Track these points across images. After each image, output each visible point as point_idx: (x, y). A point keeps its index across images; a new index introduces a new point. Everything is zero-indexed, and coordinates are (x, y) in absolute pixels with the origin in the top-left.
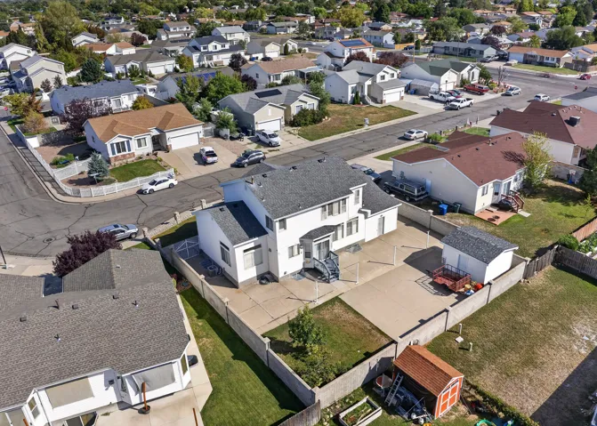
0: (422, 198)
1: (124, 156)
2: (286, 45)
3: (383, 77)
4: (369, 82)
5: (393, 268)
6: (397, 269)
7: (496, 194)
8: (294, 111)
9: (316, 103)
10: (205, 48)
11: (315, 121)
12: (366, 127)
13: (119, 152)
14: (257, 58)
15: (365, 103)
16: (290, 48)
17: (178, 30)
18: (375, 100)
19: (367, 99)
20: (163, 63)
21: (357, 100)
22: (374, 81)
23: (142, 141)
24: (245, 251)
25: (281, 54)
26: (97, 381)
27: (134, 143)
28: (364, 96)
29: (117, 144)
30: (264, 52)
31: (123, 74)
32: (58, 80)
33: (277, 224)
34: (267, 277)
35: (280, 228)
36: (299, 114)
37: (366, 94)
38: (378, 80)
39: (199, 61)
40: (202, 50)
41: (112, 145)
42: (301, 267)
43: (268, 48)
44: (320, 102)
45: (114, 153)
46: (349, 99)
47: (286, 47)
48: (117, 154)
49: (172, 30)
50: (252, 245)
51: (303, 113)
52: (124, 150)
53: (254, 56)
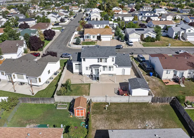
0: (149, 69)
1: (88, 39)
2: (176, 17)
3: (190, 31)
4: (183, 32)
5: (114, 83)
6: (115, 84)
7: (175, 75)
8: (145, 36)
9: (155, 35)
10: (144, 15)
11: (152, 41)
12: (169, 46)
13: (87, 38)
14: (163, 20)
15: (179, 39)
16: (177, 18)
17: (146, 8)
18: (184, 39)
19: (181, 38)
20: (129, 18)
21: (177, 37)
22: (185, 32)
23: (94, 37)
24: (76, 64)
25: (173, 20)
26: (25, 76)
27: (92, 37)
28: (180, 37)
29: (87, 36)
30: (166, 18)
31: (116, 20)
32: (97, 19)
33: (82, 60)
34: (81, 73)
35: (84, 61)
36: (147, 38)
37: (181, 36)
38: (187, 31)
39: (141, 18)
40: (143, 15)
41: (86, 36)
42: (90, 74)
43: (167, 17)
44: (157, 35)
45: (86, 38)
46: (174, 37)
47: (175, 18)
48: (86, 39)
49: (144, 8)
50: (78, 64)
51: (148, 38)
52: (89, 38)
53: (162, 19)
